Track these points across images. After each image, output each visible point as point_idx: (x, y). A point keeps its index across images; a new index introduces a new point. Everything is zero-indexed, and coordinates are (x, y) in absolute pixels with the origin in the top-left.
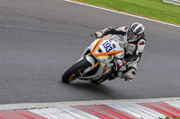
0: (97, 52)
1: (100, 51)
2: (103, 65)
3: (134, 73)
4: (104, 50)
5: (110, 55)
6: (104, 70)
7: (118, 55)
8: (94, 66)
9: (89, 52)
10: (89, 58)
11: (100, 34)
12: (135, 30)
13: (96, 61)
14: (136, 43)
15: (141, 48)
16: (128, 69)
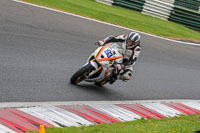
0: (100, 58)
1: (102, 57)
2: (105, 69)
3: (130, 75)
4: (106, 56)
5: (111, 60)
6: (106, 73)
7: (118, 61)
8: (97, 70)
9: (93, 57)
10: (93, 63)
11: (102, 43)
12: (132, 39)
13: (99, 65)
14: (133, 49)
15: (137, 53)
16: (125, 71)
